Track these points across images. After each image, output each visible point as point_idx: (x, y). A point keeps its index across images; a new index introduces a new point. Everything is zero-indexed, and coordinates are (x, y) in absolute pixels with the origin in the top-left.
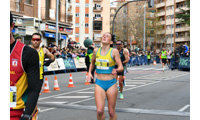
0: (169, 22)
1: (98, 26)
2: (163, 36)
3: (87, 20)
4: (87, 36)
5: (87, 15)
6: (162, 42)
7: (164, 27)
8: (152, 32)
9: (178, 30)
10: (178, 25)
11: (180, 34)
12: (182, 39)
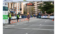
0: (36, 8)
1: (21, 9)
2: (35, 11)
3: (18, 8)
5: (18, 7)
7: (35, 9)
9: (38, 10)
10: (38, 9)
11: (38, 11)
12: (39, 12)
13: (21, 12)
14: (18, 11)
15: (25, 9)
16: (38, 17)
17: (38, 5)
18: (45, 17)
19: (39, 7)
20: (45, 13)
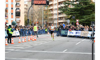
0: (55, 12)
1: (18, 14)
2: (52, 19)
3: (12, 11)
4: (12, 19)
5: (12, 8)
6: (51, 22)
7: (52, 15)
8: (46, 17)
9: (60, 16)
10: (59, 14)
11: (60, 18)
12: (62, 21)
13: (18, 19)
14: (12, 17)
15: (28, 13)
16: (59, 34)
17: (60, 3)
18: (77, 35)
19: (63, 10)
20: (77, 24)
